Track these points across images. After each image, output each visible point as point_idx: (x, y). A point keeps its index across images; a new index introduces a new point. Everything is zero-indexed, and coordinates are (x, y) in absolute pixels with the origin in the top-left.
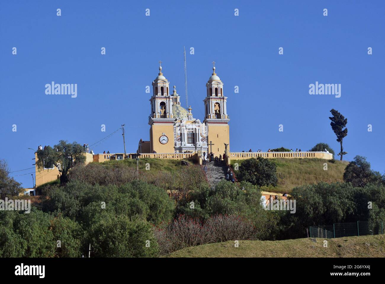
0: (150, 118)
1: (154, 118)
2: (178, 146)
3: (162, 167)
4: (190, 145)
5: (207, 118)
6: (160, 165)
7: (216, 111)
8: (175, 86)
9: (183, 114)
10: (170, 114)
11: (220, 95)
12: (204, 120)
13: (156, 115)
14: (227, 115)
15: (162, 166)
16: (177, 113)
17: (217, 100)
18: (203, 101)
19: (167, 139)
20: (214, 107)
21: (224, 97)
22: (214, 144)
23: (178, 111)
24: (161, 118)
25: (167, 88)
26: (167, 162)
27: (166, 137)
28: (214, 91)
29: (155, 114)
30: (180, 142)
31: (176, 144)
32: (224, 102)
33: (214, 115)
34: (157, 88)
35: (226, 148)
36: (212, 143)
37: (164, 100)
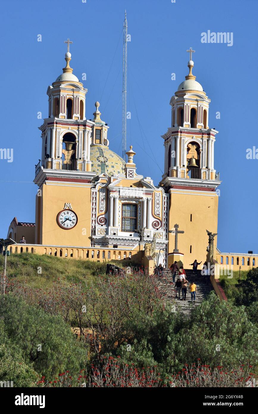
0: (38, 169)
1: (47, 168)
2: (98, 236)
3: (61, 275)
4: (126, 235)
5: (168, 175)
6: (58, 271)
7: (190, 161)
8: (98, 104)
9: (113, 167)
10: (84, 161)
11: (202, 124)
12: (161, 179)
13: (52, 162)
14: (214, 171)
15: (62, 273)
16: (100, 163)
17: (194, 136)
18: (163, 137)
19: (75, 218)
20: (186, 150)
21: (210, 130)
22: (182, 232)
23: (102, 159)
24: (63, 169)
25: (81, 101)
26: (74, 265)
27: (73, 214)
28: (187, 114)
29: (50, 160)
30: (105, 227)
31: (95, 231)
32: (210, 141)
33: (186, 170)
34: (57, 102)
35: (211, 241)
36: (179, 229)
37: (73, 130)
